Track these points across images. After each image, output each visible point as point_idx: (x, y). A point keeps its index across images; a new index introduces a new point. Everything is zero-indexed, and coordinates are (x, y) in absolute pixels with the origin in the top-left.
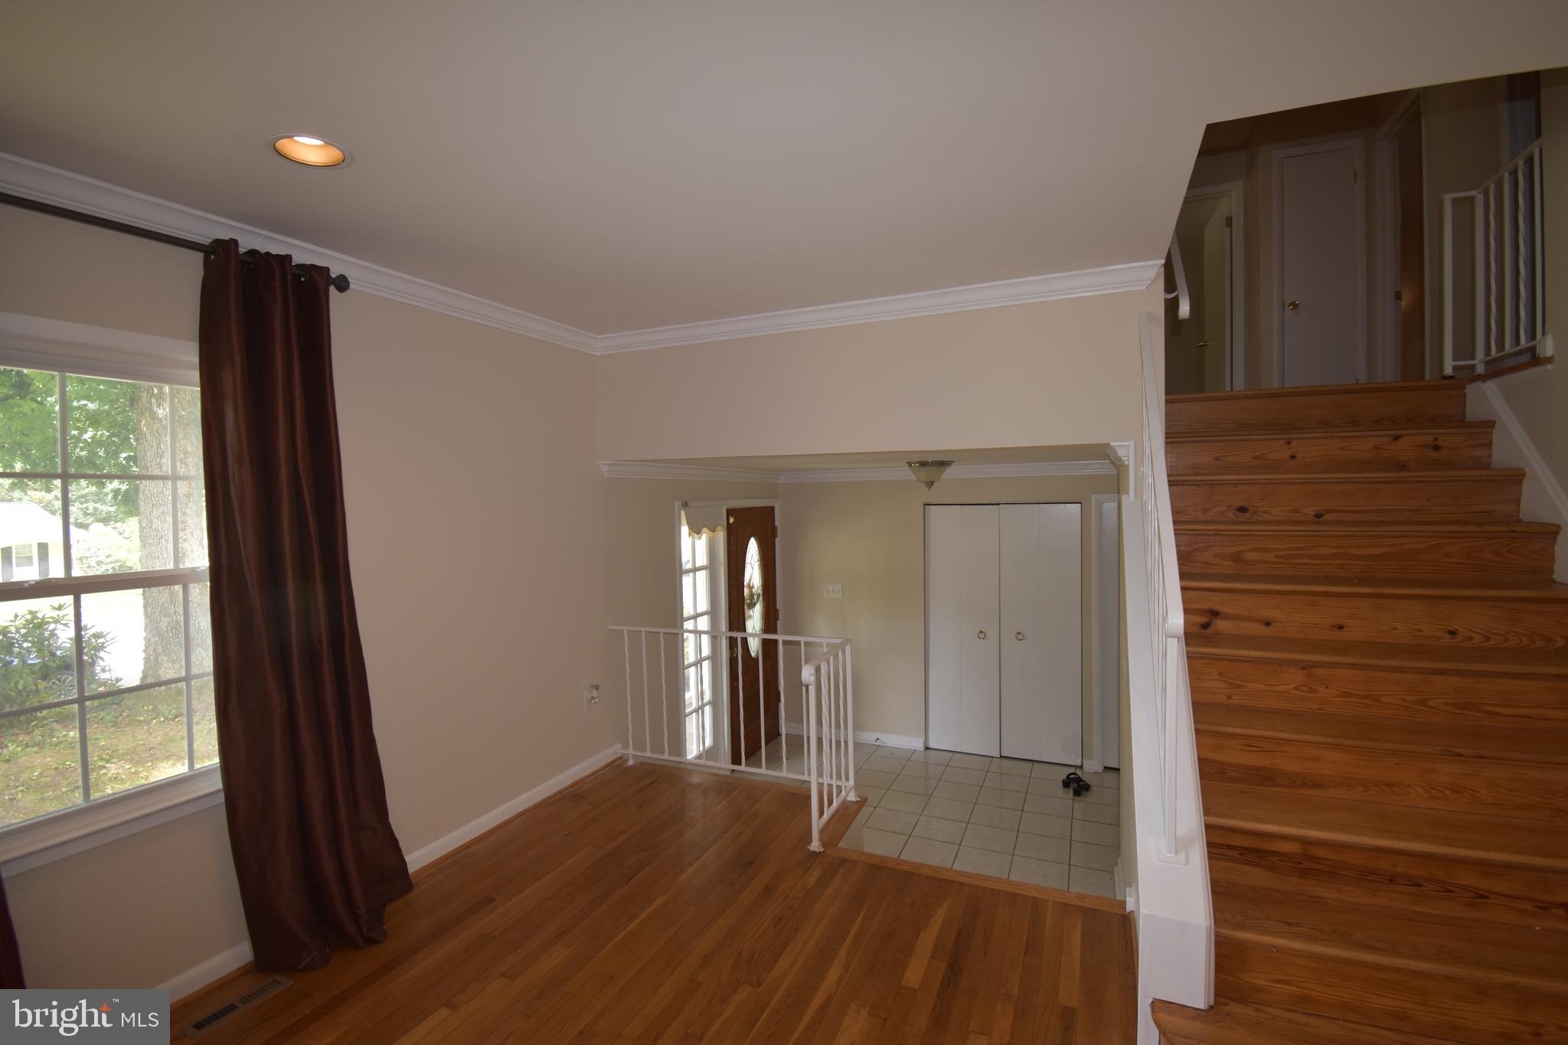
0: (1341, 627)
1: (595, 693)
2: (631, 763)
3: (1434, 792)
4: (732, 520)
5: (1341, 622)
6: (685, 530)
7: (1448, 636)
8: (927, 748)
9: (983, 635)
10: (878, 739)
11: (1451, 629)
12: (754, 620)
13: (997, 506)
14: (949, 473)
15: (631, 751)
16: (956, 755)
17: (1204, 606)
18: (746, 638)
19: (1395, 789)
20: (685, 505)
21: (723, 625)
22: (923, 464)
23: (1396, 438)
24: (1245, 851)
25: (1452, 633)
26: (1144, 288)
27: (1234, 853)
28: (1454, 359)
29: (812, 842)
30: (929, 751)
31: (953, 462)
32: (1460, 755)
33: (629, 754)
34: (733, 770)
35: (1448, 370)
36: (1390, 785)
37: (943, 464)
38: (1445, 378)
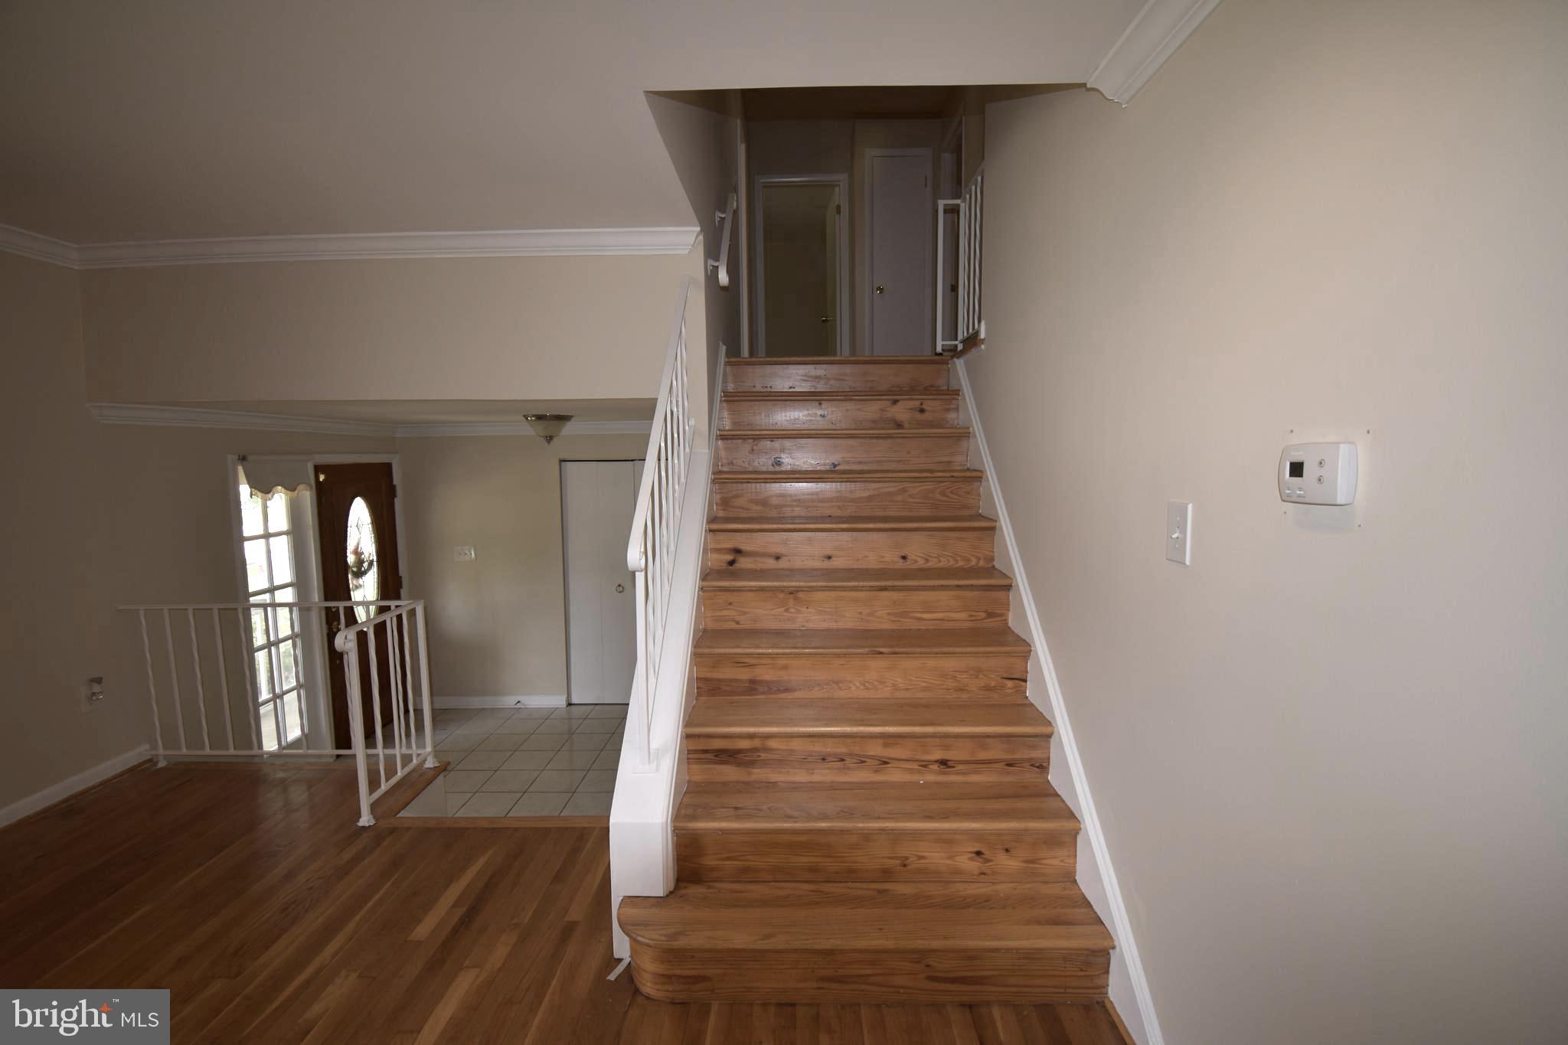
0: (829, 558)
1: (96, 688)
2: (162, 764)
3: (867, 684)
4: (322, 478)
5: (829, 553)
6: (244, 489)
7: (902, 561)
8: (570, 704)
9: (621, 589)
10: (519, 702)
11: (903, 555)
12: (366, 589)
13: (632, 462)
14: (568, 429)
15: (161, 751)
16: (597, 707)
17: (730, 545)
18: (352, 609)
19: (841, 685)
20: (243, 459)
21: (316, 595)
22: (540, 418)
23: (895, 402)
24: (719, 752)
25: (904, 558)
26: (686, 252)
27: (710, 756)
28: (943, 340)
29: (360, 817)
30: (573, 707)
31: (572, 416)
32: (881, 653)
33: (158, 755)
34: (338, 756)
35: (939, 349)
36: (837, 683)
37: (562, 419)
38: (937, 354)
